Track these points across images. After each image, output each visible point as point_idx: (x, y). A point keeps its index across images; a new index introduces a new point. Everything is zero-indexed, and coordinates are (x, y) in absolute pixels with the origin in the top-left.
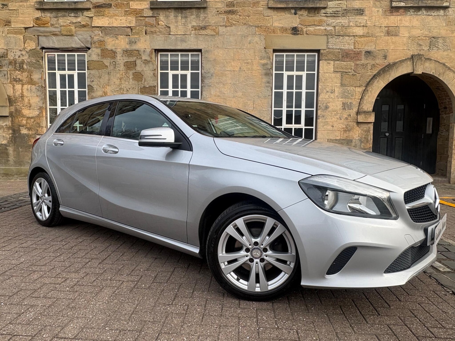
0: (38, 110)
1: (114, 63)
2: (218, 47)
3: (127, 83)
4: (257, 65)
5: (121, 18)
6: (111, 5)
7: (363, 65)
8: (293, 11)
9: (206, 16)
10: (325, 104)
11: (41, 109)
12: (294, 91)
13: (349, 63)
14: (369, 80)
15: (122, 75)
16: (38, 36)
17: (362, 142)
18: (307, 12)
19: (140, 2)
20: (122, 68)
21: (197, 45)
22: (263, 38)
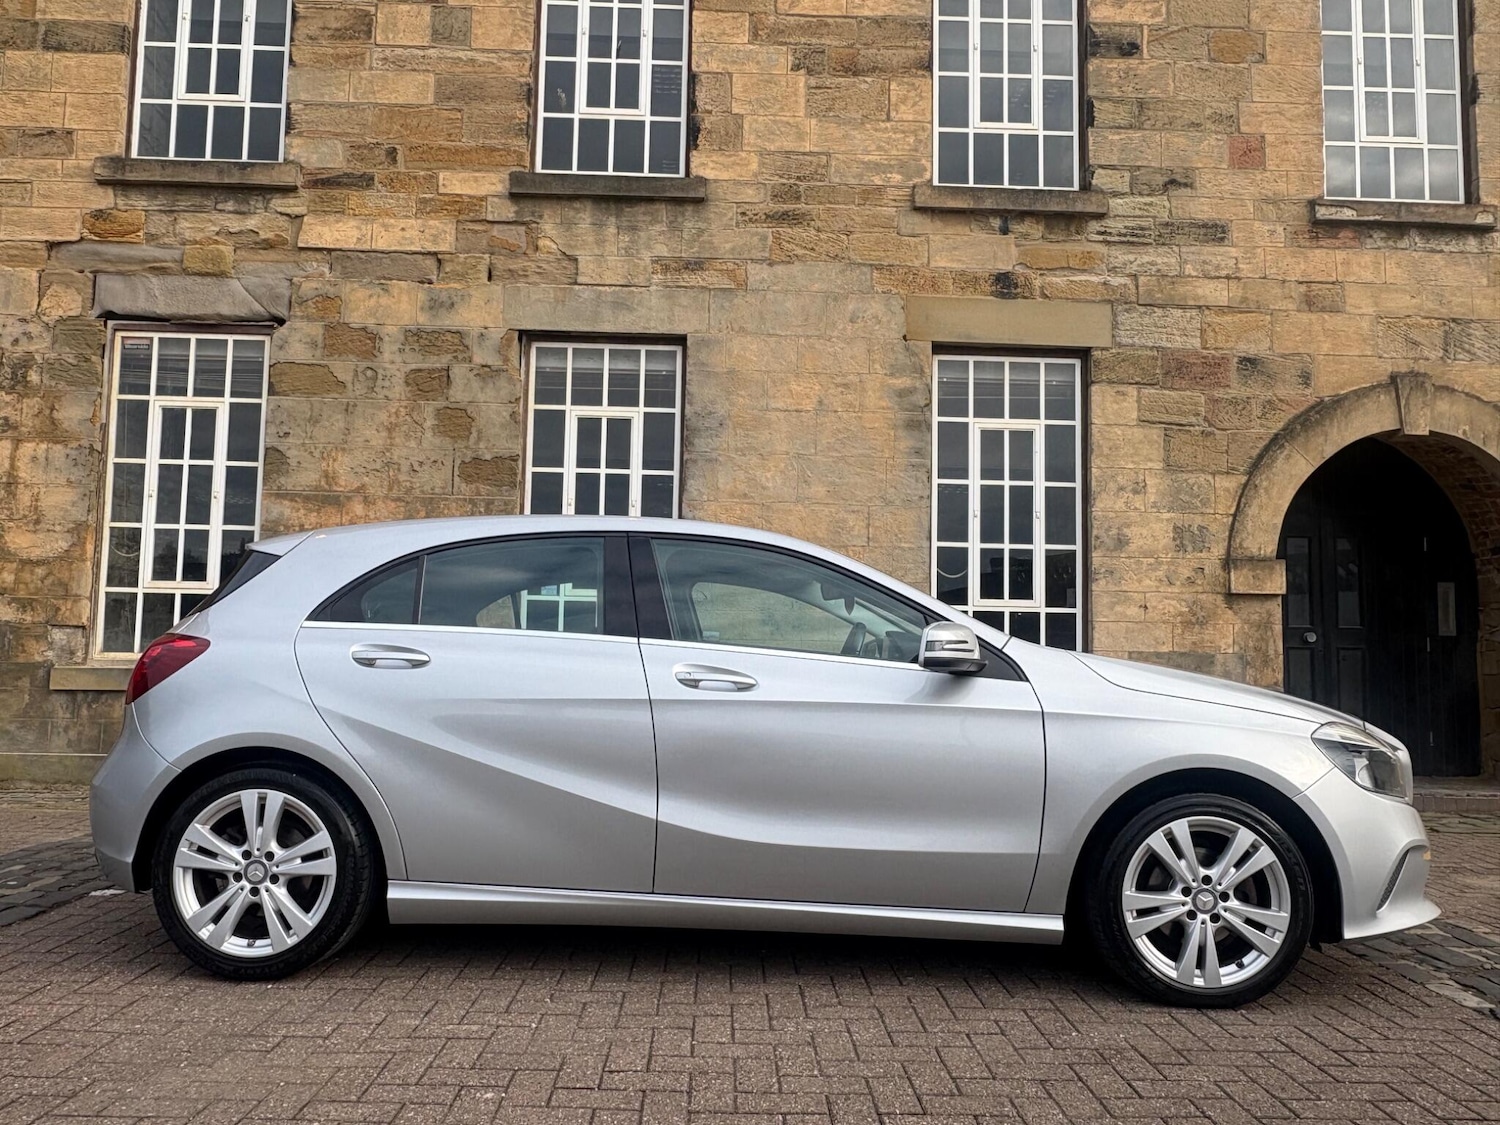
0: (69, 536)
1: (369, 373)
2: (742, 329)
3: (413, 444)
4: (878, 394)
5: (402, 223)
6: (372, 179)
7: (1234, 402)
8: (996, 223)
9: (702, 225)
10: (1114, 531)
11: (78, 530)
12: (1007, 483)
13: (1188, 393)
14: (1257, 451)
15: (397, 417)
16: (95, 273)
17: (1248, 663)
18: (1041, 228)
19: (477, 174)
20: (398, 390)
21: (671, 321)
22: (896, 304)
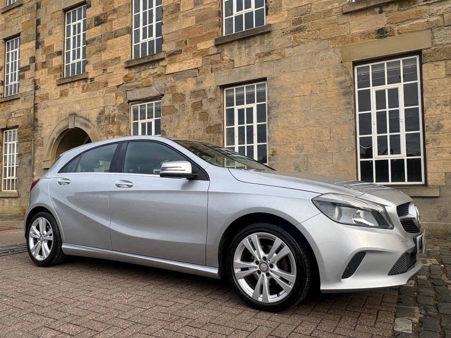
1: (183, 106)
2: (284, 71)
3: (194, 124)
4: (332, 85)
5: (189, 61)
6: (182, 51)
8: (377, 10)
9: (271, 40)
12: (387, 110)
15: (190, 117)
16: (126, 91)
18: (397, 6)
19: (206, 42)
20: (190, 109)
21: (262, 73)
22: (338, 51)
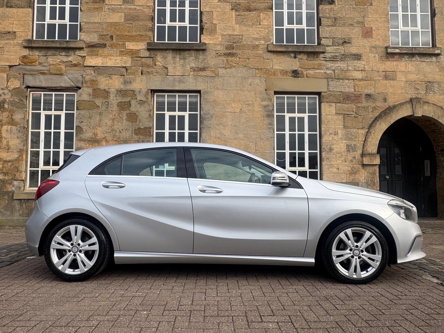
0: (18, 153)
1: (106, 103)
2: (217, 88)
3: (120, 124)
4: (258, 107)
5: (115, 58)
6: (106, 45)
7: (364, 107)
8: (293, 55)
9: (205, 57)
10: (329, 146)
11: (21, 151)
12: (297, 133)
13: (350, 105)
14: (371, 122)
15: (115, 116)
16: (24, 74)
17: (369, 185)
18: (306, 56)
19: (137, 43)
20: (115, 108)
21: (196, 87)
22: (263, 80)
